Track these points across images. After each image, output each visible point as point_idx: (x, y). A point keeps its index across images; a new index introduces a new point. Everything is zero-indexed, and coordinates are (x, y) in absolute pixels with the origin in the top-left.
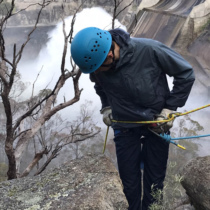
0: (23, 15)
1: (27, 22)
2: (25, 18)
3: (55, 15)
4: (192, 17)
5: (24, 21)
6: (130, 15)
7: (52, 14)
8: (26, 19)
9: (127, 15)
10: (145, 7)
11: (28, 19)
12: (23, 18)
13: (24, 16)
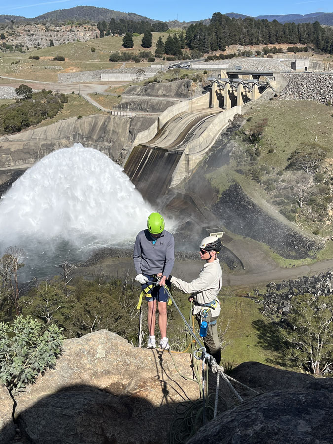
0: (7, 156)
1: (12, 164)
2: (10, 160)
3: (44, 154)
4: (187, 153)
5: (9, 162)
6: (126, 152)
7: (41, 153)
8: (12, 161)
9: (122, 151)
10: (141, 142)
11: (13, 160)
12: (8, 159)
13: (9, 157)
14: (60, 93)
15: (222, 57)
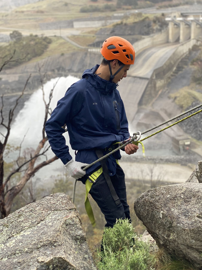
14: (45, 36)
15: (170, 6)
